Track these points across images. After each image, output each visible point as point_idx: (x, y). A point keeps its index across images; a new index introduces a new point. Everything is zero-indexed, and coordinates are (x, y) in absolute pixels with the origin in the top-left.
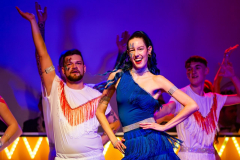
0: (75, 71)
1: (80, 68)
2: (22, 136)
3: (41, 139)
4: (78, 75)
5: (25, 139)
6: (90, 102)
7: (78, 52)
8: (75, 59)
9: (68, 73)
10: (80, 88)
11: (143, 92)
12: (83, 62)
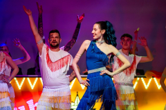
0: (54, 42)
1: (57, 40)
2: (26, 77)
3: (37, 79)
4: (56, 44)
5: (28, 79)
6: (63, 58)
7: (57, 31)
8: (55, 35)
9: (51, 42)
10: (57, 51)
11: (102, 53)
12: (60, 37)
